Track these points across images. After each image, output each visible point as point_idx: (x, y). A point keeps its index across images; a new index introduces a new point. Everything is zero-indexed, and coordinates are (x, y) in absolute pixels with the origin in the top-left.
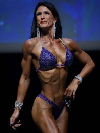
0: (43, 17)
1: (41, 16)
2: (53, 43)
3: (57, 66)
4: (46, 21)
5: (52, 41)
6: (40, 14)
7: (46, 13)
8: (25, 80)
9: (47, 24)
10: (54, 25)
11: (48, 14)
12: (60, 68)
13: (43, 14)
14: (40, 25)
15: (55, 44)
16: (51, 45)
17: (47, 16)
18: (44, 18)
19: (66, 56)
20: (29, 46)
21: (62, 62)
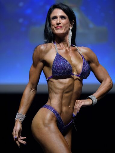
0: (58, 22)
1: (56, 21)
2: (69, 50)
3: (72, 76)
4: (62, 27)
5: (67, 48)
6: (55, 18)
7: (62, 17)
8: (31, 90)
9: (63, 30)
10: (71, 30)
11: (63, 19)
12: (75, 78)
13: (59, 18)
14: (55, 30)
15: (71, 52)
16: (67, 52)
17: (63, 21)
18: (60, 23)
19: (83, 66)
20: (41, 51)
21: (77, 72)
